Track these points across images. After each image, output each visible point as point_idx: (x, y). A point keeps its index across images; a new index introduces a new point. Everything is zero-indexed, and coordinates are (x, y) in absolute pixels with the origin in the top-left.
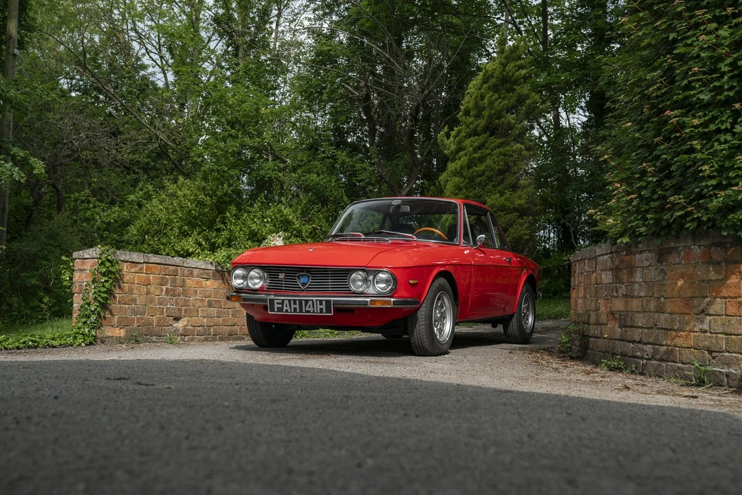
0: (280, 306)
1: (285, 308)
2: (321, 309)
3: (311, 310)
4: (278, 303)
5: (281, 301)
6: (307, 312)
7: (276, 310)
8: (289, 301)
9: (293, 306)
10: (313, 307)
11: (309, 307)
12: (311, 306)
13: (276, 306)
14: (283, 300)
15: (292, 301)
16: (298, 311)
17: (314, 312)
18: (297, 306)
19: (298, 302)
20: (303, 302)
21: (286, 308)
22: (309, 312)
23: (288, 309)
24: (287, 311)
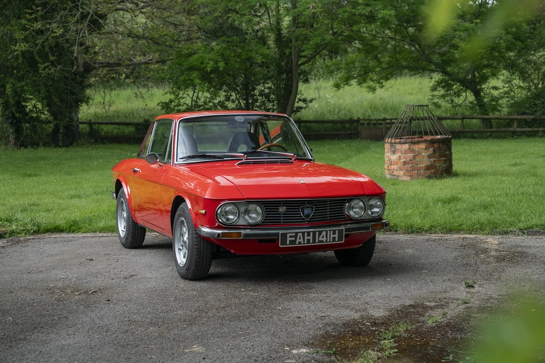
0: (294, 239)
1: (298, 240)
2: (334, 238)
3: (324, 239)
4: (290, 237)
5: (294, 234)
6: (320, 242)
7: (288, 243)
8: (303, 233)
9: (306, 238)
10: (327, 237)
11: (323, 237)
12: (325, 237)
13: (289, 239)
14: (297, 233)
15: (306, 234)
16: (311, 242)
17: (326, 241)
18: (311, 238)
19: (311, 233)
20: (317, 233)
21: (300, 241)
22: (322, 241)
23: (302, 240)
24: (300, 243)
